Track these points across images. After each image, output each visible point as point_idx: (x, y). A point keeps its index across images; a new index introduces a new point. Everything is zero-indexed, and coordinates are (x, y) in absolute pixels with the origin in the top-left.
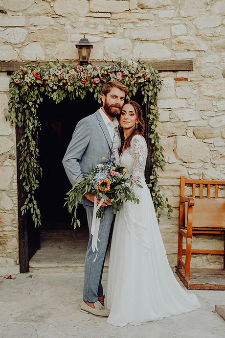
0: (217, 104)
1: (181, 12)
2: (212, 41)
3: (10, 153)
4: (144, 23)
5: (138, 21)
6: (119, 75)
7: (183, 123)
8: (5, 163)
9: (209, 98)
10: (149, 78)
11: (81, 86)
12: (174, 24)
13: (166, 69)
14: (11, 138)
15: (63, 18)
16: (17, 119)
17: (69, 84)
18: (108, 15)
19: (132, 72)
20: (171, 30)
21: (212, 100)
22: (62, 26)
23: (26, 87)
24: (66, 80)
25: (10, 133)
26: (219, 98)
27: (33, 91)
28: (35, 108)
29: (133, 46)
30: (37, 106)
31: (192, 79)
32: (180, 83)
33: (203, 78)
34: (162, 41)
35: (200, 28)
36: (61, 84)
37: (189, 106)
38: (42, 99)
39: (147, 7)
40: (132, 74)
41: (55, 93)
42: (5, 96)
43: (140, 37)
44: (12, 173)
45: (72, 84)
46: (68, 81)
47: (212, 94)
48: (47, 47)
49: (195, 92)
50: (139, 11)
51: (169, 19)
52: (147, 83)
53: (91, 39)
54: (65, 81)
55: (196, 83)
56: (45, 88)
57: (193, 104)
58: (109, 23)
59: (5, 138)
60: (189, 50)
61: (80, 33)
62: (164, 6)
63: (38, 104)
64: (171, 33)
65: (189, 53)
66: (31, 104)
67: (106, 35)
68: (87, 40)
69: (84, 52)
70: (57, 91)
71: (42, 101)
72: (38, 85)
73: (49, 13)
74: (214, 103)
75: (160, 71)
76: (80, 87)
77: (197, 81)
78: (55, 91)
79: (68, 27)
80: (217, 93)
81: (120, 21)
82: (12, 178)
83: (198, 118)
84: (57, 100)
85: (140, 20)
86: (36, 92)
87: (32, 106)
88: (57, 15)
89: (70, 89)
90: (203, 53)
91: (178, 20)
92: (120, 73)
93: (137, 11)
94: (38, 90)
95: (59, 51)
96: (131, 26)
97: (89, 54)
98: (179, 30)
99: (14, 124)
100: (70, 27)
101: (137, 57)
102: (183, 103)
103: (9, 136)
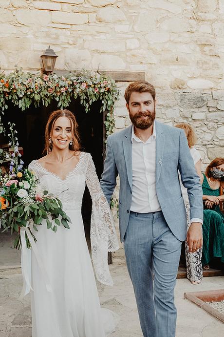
0: (166, 113)
1: (135, 27)
2: (161, 54)
4: (102, 36)
5: (96, 33)
6: (84, 85)
9: (158, 107)
10: (109, 89)
11: (47, 94)
12: (129, 38)
13: (122, 80)
15: (26, 27)
17: (36, 92)
18: (69, 27)
19: (95, 82)
20: (126, 43)
21: (161, 109)
22: (24, 34)
24: (33, 89)
26: (167, 107)
29: (92, 57)
34: (118, 54)
35: (152, 43)
36: (29, 93)
38: (6, 107)
39: (104, 21)
40: (95, 84)
41: (20, 101)
43: (98, 49)
45: (39, 93)
46: (35, 90)
47: (161, 103)
48: (10, 55)
50: (97, 25)
51: (124, 33)
52: (107, 93)
53: (56, 49)
56: (12, 96)
58: (69, 34)
60: (141, 63)
61: (43, 43)
62: (120, 21)
63: (3, 111)
64: (126, 46)
65: (142, 65)
67: (67, 46)
68: (52, 50)
69: (49, 62)
70: (23, 99)
71: (7, 108)
72: (5, 93)
73: (12, 21)
74: (163, 111)
75: (116, 81)
76: (46, 96)
78: (21, 98)
79: (30, 36)
80: (166, 102)
81: (79, 32)
84: (23, 108)
85: (98, 32)
86: (2, 100)
88: (20, 23)
89: (37, 97)
90: (153, 66)
91: (132, 34)
92: (85, 84)
93: (95, 24)
94: (4, 97)
95: (22, 59)
96: (90, 38)
97: (54, 64)
98: (133, 44)
100: (32, 36)
101: (96, 67)
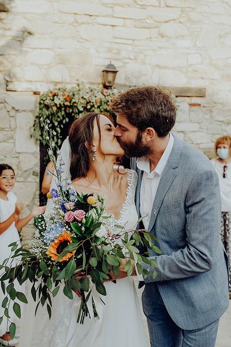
0: (226, 129)
1: (198, 43)
2: (223, 70)
3: (34, 170)
4: (164, 52)
5: (157, 48)
7: (195, 145)
8: (28, 179)
9: (219, 123)
12: (191, 53)
14: (35, 156)
15: (89, 42)
16: (42, 137)
17: (96, 106)
18: (131, 42)
20: (188, 59)
21: (221, 125)
22: (87, 49)
23: (55, 109)
25: (34, 151)
26: (228, 123)
27: (61, 111)
28: (60, 128)
29: (153, 72)
30: (62, 126)
31: (205, 105)
32: (194, 108)
33: (214, 105)
34: (179, 69)
35: (214, 58)
36: (89, 107)
37: (201, 130)
38: (67, 120)
39: (167, 36)
41: (81, 114)
42: (30, 115)
43: (159, 64)
44: (34, 189)
45: (99, 107)
46: (95, 104)
47: (222, 119)
48: (72, 69)
49: (207, 116)
50: (159, 40)
51: (186, 48)
53: (117, 64)
54: (92, 104)
55: (208, 108)
56: (73, 110)
57: (205, 128)
58: (131, 49)
59: (28, 155)
60: (203, 78)
62: (182, 36)
63: (63, 124)
64: (187, 62)
65: (203, 81)
66: (56, 124)
67: (128, 61)
68: (113, 65)
69: (110, 77)
70: (83, 113)
72: (66, 107)
73: (75, 37)
74: (224, 127)
75: (177, 96)
77: (209, 107)
78: (81, 112)
79: (92, 51)
80: (227, 118)
81: (141, 47)
82: (35, 193)
83: (209, 141)
85: (160, 48)
86: (63, 113)
87: (57, 126)
88: (82, 39)
90: (215, 82)
91: (194, 50)
93: (157, 39)
94: (65, 111)
95: (83, 74)
96: (151, 53)
97: (114, 78)
99: (38, 142)
100: (95, 51)
102: (196, 127)
103: (33, 154)
